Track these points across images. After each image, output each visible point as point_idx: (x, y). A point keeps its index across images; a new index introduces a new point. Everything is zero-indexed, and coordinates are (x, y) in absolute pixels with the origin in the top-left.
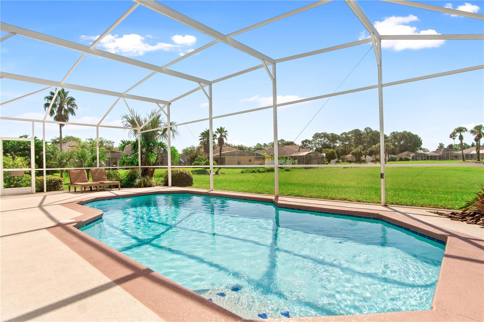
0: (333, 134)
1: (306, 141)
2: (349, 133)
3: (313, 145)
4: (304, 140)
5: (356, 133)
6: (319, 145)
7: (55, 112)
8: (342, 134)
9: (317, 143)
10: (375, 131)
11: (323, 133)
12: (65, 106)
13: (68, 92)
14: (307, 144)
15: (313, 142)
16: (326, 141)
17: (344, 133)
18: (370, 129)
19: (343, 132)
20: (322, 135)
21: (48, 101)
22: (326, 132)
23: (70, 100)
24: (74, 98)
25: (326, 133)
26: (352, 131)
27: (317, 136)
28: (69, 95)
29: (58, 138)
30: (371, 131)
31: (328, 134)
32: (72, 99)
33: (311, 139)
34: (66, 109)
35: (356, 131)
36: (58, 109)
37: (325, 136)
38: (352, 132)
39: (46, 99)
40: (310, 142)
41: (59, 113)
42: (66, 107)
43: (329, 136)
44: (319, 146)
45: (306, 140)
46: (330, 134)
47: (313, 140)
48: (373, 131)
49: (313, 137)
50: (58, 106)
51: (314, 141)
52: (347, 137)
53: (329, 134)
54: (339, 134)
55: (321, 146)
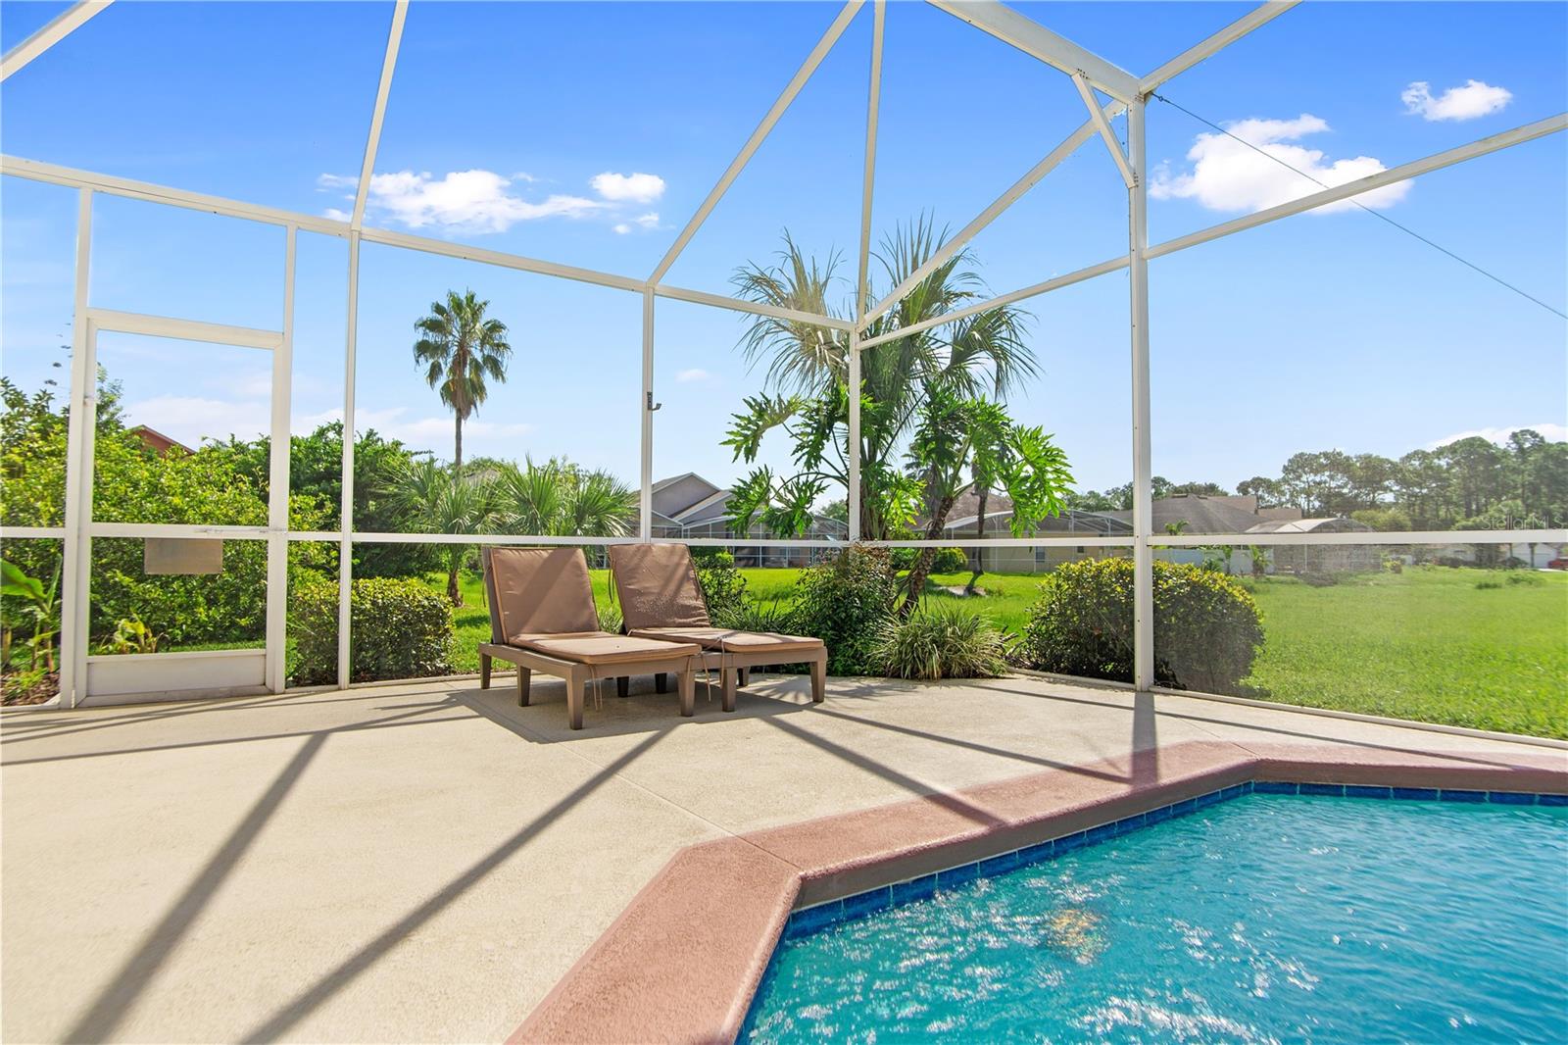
0: (1368, 457)
1: (1257, 483)
2: (1440, 453)
3: (1283, 500)
4: (1249, 479)
5: (1474, 452)
6: (1308, 496)
7: (445, 369)
8: (1409, 457)
9: (1303, 491)
10: (1560, 444)
11: (1326, 455)
12: (473, 350)
13: (485, 304)
14: (1260, 493)
15: (1286, 487)
16: (1337, 482)
17: (1416, 453)
18: (1534, 435)
19: (1411, 450)
20: (1322, 460)
21: (425, 334)
22: (1338, 450)
23: (489, 329)
24: (503, 322)
25: (1340, 454)
26: (1456, 443)
27: (1299, 464)
28: (487, 316)
29: (452, 465)
30: (1540, 445)
31: (1348, 458)
32: (496, 327)
33: (1275, 475)
34: (476, 361)
35: (1472, 445)
36: (453, 362)
37: (1337, 463)
38: (1452, 449)
39: (421, 329)
40: (1270, 486)
41: (454, 374)
42: (478, 356)
43: (1353, 465)
44: (1309, 501)
45: (1258, 479)
46: (1359, 457)
47: (1285, 481)
48: (1551, 445)
49: (1285, 469)
50: (454, 350)
51: (1289, 484)
52: (1430, 467)
53: (1352, 455)
54: (1396, 459)
55: (1317, 504)
